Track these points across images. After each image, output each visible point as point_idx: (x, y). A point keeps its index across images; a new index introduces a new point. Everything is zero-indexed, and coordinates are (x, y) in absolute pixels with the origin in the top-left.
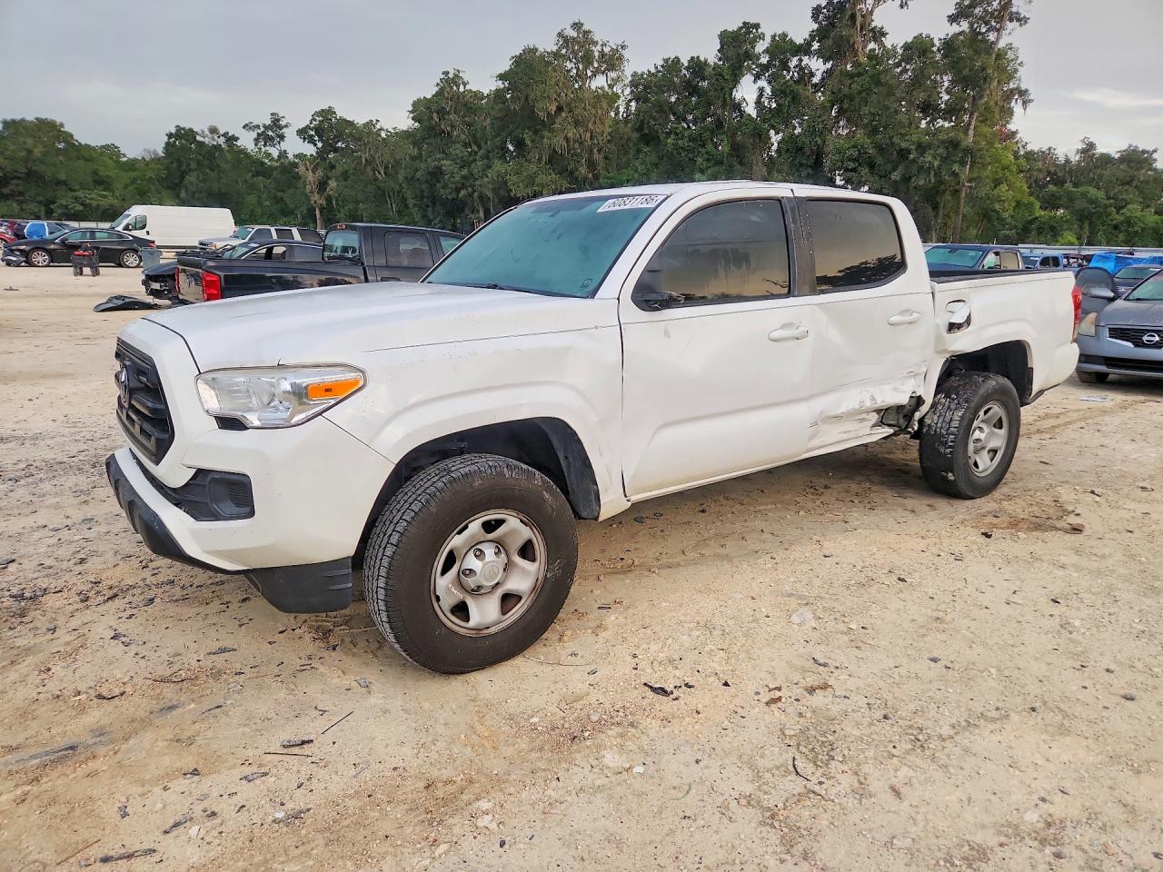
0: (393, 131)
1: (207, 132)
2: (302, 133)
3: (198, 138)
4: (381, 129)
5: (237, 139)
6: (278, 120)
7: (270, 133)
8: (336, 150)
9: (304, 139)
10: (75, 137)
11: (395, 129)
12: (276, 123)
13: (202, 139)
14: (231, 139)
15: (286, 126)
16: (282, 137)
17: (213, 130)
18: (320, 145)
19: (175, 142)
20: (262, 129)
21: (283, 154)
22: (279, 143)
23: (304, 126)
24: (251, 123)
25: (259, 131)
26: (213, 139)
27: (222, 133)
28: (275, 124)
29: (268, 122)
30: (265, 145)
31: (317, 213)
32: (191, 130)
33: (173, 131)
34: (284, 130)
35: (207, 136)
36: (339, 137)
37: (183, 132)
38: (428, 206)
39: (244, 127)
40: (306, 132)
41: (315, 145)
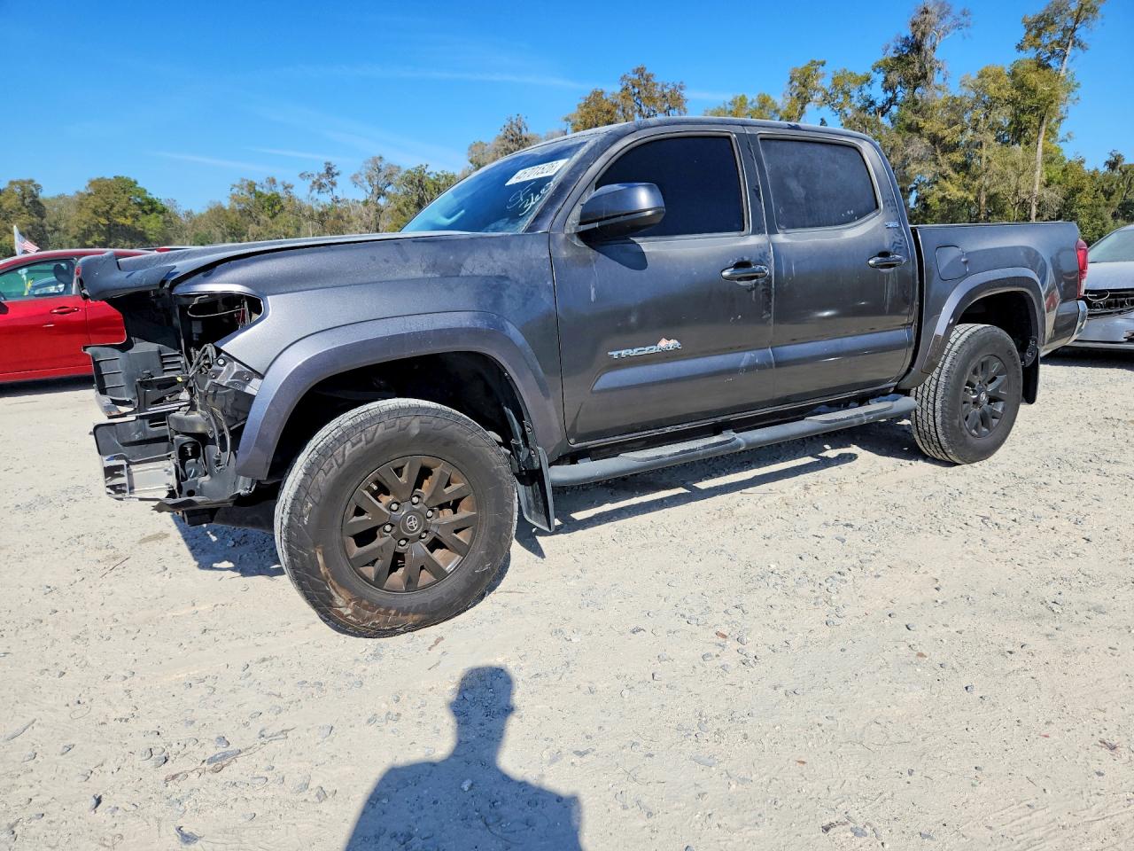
7: (324, 181)
9: (356, 184)
10: (148, 191)
11: (442, 172)
12: (329, 171)
15: (337, 174)
16: (334, 184)
20: (317, 177)
22: (332, 189)
26: (271, 189)
29: (323, 171)
34: (336, 178)
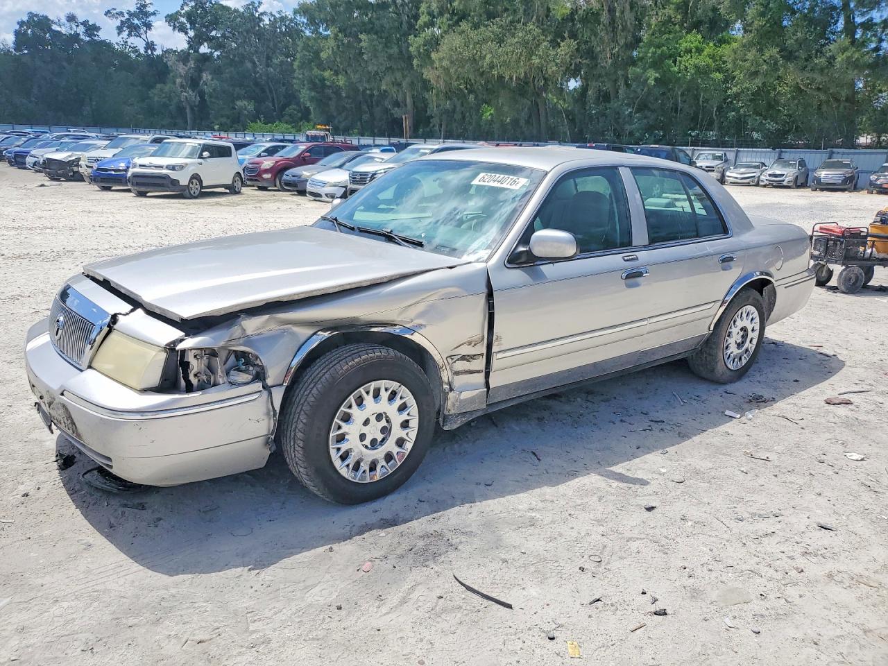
0: (278, 16)
1: (64, 20)
2: (171, 19)
3: (55, 27)
4: (264, 13)
5: (98, 29)
6: (145, 6)
8: (210, 40)
13: (58, 29)
14: (92, 29)
17: (71, 18)
18: (191, 33)
19: (25, 31)
21: (150, 46)
23: (175, 11)
24: (115, 9)
25: (123, 19)
27: (81, 20)
28: (141, 11)
30: (129, 35)
31: (188, 111)
32: (46, 18)
33: (25, 19)
35: (64, 25)
36: (215, 23)
37: (36, 19)
38: (330, 99)
39: (106, 15)
40: (176, 20)
41: (186, 33)
